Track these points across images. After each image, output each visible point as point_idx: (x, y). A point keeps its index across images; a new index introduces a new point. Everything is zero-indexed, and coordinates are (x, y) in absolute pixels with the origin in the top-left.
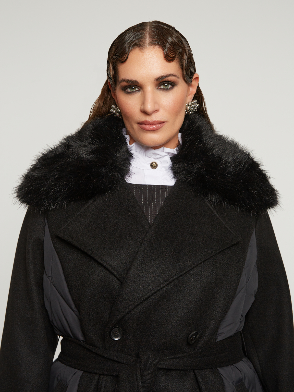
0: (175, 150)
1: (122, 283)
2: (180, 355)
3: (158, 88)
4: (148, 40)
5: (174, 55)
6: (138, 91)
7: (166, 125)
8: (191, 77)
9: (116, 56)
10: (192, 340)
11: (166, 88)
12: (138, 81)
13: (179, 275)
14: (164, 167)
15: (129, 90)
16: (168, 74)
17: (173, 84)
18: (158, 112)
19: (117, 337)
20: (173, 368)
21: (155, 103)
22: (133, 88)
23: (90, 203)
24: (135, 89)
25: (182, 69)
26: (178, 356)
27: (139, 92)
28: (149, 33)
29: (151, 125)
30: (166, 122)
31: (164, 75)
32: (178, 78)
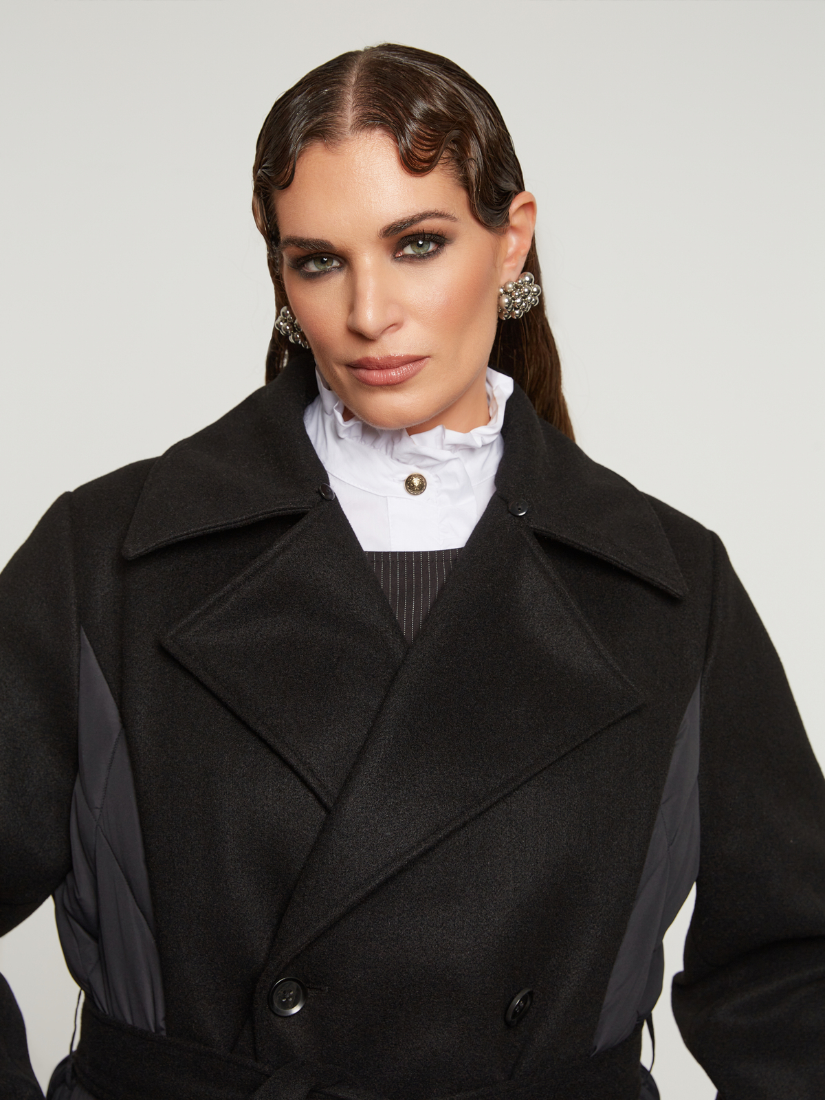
3: (397, 256)
4: (349, 113)
5: (431, 154)
6: (338, 268)
7: (429, 365)
8: (503, 206)
9: (265, 168)
11: (422, 252)
12: (332, 242)
15: (313, 267)
16: (417, 213)
17: (440, 240)
18: (400, 330)
21: (387, 302)
22: (325, 259)
24: (330, 263)
25: (468, 188)
27: (340, 271)
28: (355, 92)
29: (384, 371)
30: (429, 357)
31: (404, 216)
32: (454, 219)
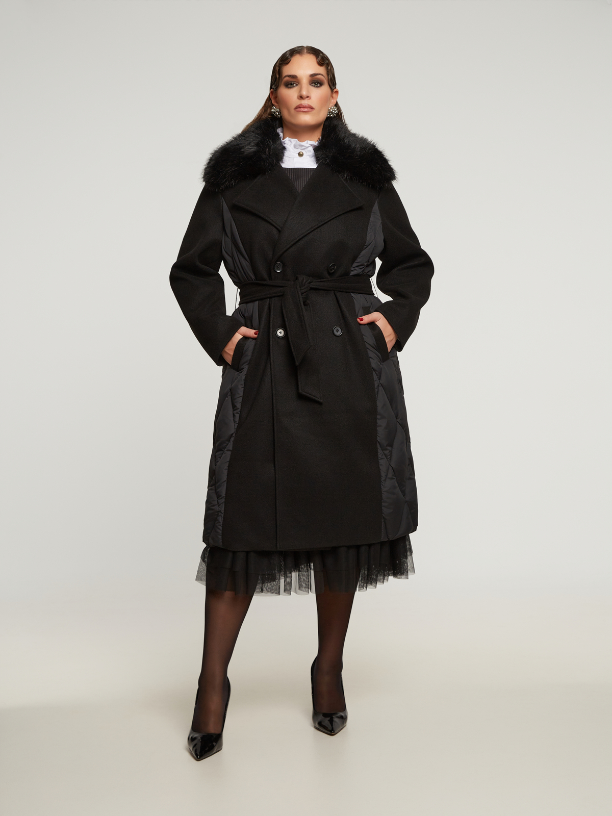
0: (317, 143)
1: (279, 231)
2: (325, 280)
3: (311, 85)
7: (314, 111)
10: (331, 270)
11: (316, 85)
12: (297, 76)
13: (320, 224)
14: (309, 156)
16: (318, 73)
17: (321, 84)
19: (279, 270)
20: (320, 288)
21: (309, 92)
23: (255, 180)
26: (323, 280)
27: (297, 86)
29: (304, 108)
30: (315, 109)
